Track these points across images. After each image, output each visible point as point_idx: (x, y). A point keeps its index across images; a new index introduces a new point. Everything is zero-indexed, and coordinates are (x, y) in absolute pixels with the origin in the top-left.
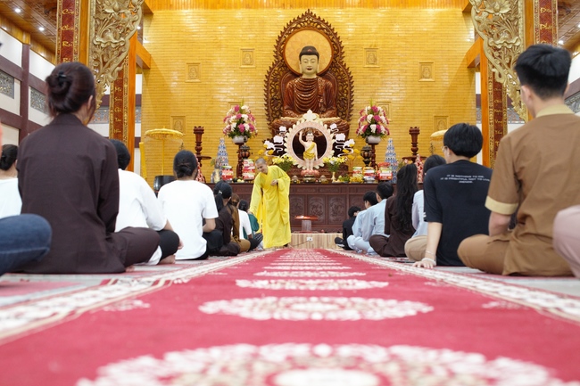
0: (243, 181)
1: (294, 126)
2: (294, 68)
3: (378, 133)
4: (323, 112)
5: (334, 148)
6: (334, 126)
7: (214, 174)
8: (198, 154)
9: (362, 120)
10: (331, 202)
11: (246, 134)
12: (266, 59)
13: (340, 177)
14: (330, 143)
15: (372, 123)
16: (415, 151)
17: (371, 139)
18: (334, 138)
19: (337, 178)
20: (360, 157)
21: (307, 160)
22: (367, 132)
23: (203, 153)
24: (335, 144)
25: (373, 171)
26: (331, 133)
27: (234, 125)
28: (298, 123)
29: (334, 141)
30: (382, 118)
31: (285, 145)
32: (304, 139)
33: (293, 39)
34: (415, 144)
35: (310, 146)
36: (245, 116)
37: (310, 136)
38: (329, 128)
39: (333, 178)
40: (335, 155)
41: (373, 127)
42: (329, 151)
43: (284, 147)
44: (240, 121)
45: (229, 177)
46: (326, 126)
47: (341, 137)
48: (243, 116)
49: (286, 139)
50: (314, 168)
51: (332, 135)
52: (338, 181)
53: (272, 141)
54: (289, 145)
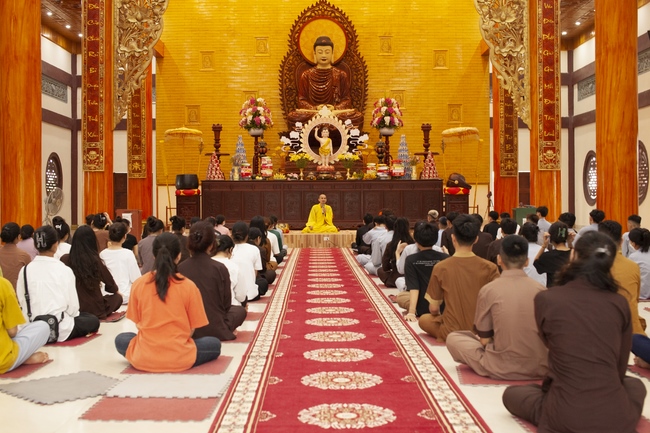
0: (261, 178)
1: (310, 122)
2: (308, 57)
3: (392, 125)
4: (338, 103)
5: (348, 144)
6: (348, 122)
7: (233, 171)
8: (217, 151)
9: (376, 112)
10: (346, 198)
11: (262, 127)
12: (280, 48)
13: (355, 173)
14: (345, 138)
15: (386, 115)
16: (427, 147)
17: (385, 131)
18: (349, 133)
19: (351, 174)
20: (374, 153)
21: (323, 156)
22: (381, 123)
24: (349, 139)
25: (386, 168)
26: (346, 128)
27: (250, 118)
28: (314, 119)
29: (348, 136)
30: (396, 109)
31: (301, 140)
32: (320, 135)
33: (307, 28)
34: (427, 139)
35: (325, 141)
37: (325, 132)
38: (343, 123)
39: (348, 174)
40: (350, 150)
41: (387, 119)
42: (344, 147)
43: (300, 143)
44: (256, 114)
45: (247, 174)
46: (341, 121)
47: (355, 132)
48: (259, 108)
49: (301, 135)
50: (330, 164)
51: (347, 131)
52: (353, 178)
53: (288, 136)
54: (305, 141)
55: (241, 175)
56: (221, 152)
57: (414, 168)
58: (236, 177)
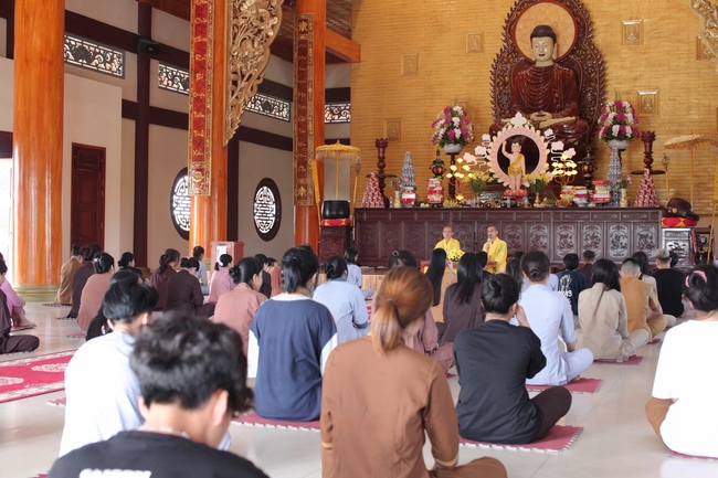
0: (427, 205)
5: (548, 161)
6: (549, 132)
7: (394, 198)
8: (380, 172)
10: (532, 230)
13: (545, 199)
14: (544, 153)
16: (649, 163)
18: (549, 147)
19: (541, 200)
21: (512, 175)
23: (387, 171)
24: (549, 155)
25: (585, 192)
26: (546, 140)
27: (442, 131)
29: (549, 151)
31: (488, 157)
34: (648, 154)
35: (517, 159)
36: (456, 120)
37: (517, 147)
38: (543, 135)
39: (537, 201)
42: (543, 164)
43: (487, 160)
44: (451, 126)
45: (409, 200)
47: (558, 145)
48: (453, 119)
49: (489, 150)
51: (546, 144)
52: (542, 205)
53: (472, 152)
54: (493, 158)
55: (402, 201)
56: (386, 173)
57: (623, 191)
58: (397, 205)
